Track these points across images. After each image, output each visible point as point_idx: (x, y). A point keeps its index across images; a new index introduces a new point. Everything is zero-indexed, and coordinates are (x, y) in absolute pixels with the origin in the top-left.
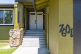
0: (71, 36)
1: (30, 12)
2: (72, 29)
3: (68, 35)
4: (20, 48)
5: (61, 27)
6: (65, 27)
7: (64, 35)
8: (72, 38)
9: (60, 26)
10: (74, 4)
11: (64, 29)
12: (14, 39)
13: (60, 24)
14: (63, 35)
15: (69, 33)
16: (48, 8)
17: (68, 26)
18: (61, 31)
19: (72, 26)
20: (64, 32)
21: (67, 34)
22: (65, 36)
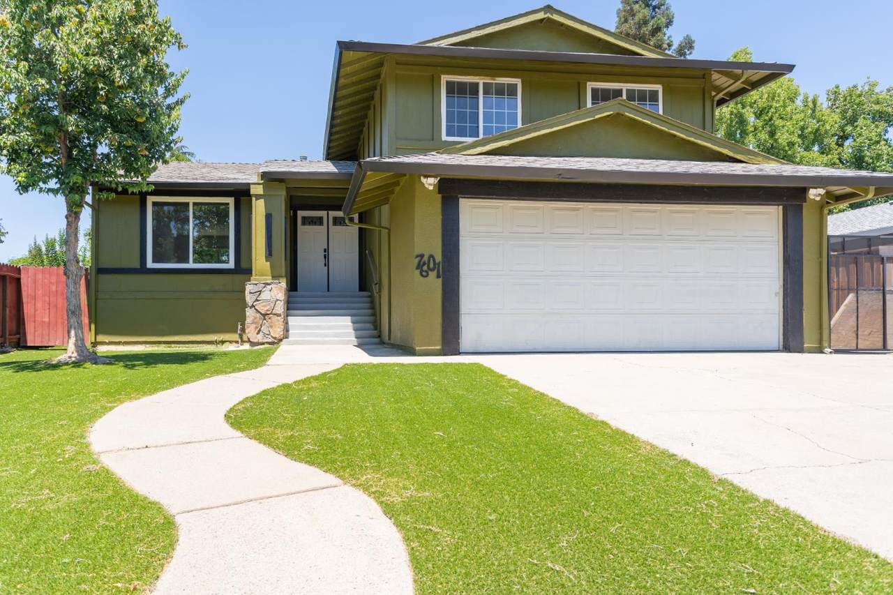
0: (438, 276)
1: (301, 214)
2: (439, 263)
3: (433, 274)
4: (284, 347)
5: (418, 259)
6: (426, 258)
7: (424, 274)
8: (440, 280)
9: (417, 256)
10: (443, 215)
11: (424, 264)
12: (264, 315)
13: (417, 252)
14: (422, 275)
15: (432, 270)
16: (385, 209)
17: (431, 256)
18: (419, 267)
19: (439, 258)
20: (425, 268)
21: (430, 273)
22: (427, 276)
